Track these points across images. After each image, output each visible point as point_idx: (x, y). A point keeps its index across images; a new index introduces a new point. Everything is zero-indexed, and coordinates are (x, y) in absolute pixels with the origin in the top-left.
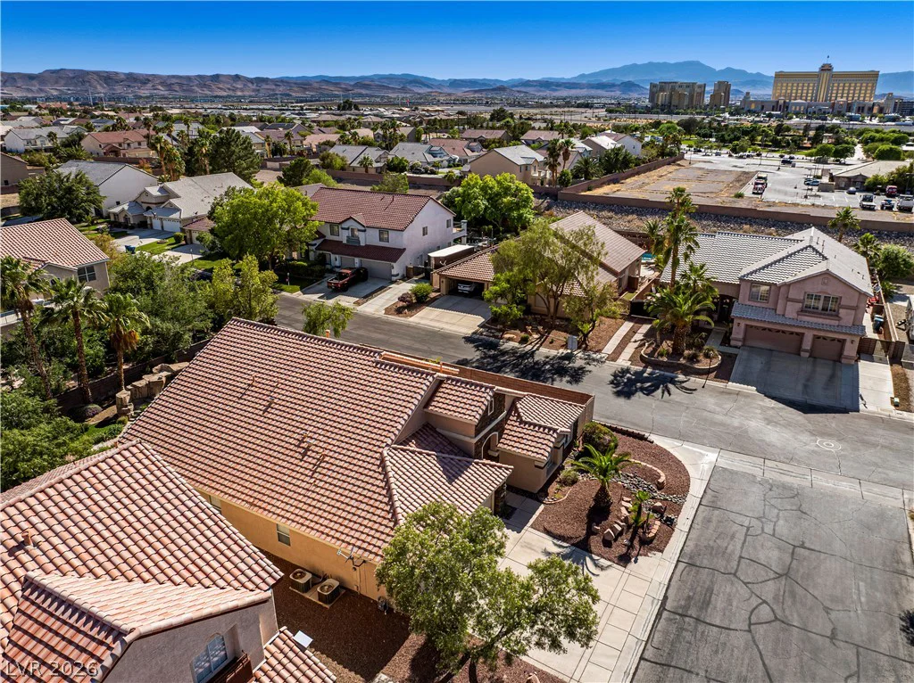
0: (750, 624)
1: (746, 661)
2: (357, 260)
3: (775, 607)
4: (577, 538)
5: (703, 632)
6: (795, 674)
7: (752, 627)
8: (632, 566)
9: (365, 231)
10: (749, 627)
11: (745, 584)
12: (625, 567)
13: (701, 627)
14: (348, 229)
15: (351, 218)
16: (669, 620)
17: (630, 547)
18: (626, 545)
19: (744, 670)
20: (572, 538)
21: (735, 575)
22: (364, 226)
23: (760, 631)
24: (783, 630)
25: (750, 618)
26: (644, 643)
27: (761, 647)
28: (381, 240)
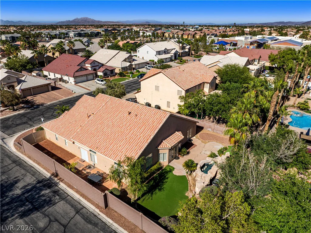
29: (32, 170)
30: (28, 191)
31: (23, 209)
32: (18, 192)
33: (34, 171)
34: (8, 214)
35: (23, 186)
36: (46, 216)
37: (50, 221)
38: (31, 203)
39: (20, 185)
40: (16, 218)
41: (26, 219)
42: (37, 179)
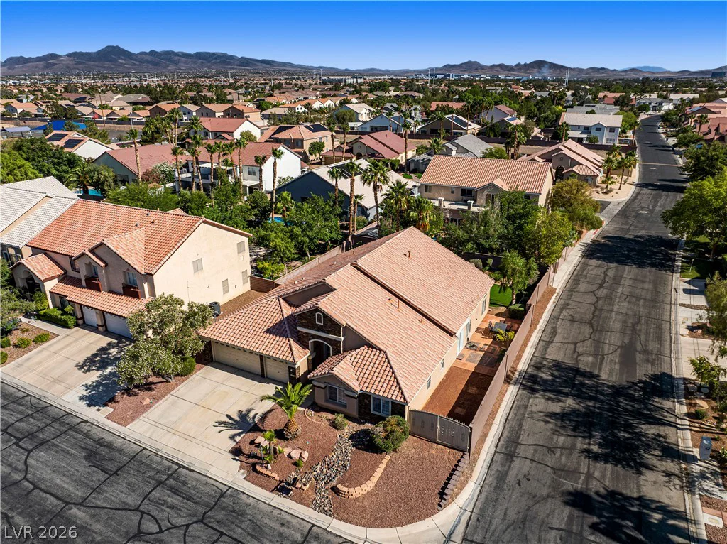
0: (143, 513)
1: (113, 498)
3: (153, 537)
5: (149, 482)
6: (87, 523)
7: (140, 513)
8: (230, 457)
10: (140, 511)
11: (188, 526)
12: (229, 452)
13: (154, 483)
16: (169, 468)
17: (250, 456)
18: (251, 453)
19: (108, 495)
20: (263, 423)
21: (201, 521)
23: (135, 518)
24: (127, 533)
25: (149, 514)
27: (119, 511)
29: (516, 415)
30: (559, 393)
31: (586, 382)
32: (570, 402)
33: (515, 411)
34: (605, 389)
35: (555, 404)
36: (577, 361)
37: (579, 355)
38: (573, 379)
39: (556, 408)
40: (602, 379)
41: (596, 372)
42: (529, 398)
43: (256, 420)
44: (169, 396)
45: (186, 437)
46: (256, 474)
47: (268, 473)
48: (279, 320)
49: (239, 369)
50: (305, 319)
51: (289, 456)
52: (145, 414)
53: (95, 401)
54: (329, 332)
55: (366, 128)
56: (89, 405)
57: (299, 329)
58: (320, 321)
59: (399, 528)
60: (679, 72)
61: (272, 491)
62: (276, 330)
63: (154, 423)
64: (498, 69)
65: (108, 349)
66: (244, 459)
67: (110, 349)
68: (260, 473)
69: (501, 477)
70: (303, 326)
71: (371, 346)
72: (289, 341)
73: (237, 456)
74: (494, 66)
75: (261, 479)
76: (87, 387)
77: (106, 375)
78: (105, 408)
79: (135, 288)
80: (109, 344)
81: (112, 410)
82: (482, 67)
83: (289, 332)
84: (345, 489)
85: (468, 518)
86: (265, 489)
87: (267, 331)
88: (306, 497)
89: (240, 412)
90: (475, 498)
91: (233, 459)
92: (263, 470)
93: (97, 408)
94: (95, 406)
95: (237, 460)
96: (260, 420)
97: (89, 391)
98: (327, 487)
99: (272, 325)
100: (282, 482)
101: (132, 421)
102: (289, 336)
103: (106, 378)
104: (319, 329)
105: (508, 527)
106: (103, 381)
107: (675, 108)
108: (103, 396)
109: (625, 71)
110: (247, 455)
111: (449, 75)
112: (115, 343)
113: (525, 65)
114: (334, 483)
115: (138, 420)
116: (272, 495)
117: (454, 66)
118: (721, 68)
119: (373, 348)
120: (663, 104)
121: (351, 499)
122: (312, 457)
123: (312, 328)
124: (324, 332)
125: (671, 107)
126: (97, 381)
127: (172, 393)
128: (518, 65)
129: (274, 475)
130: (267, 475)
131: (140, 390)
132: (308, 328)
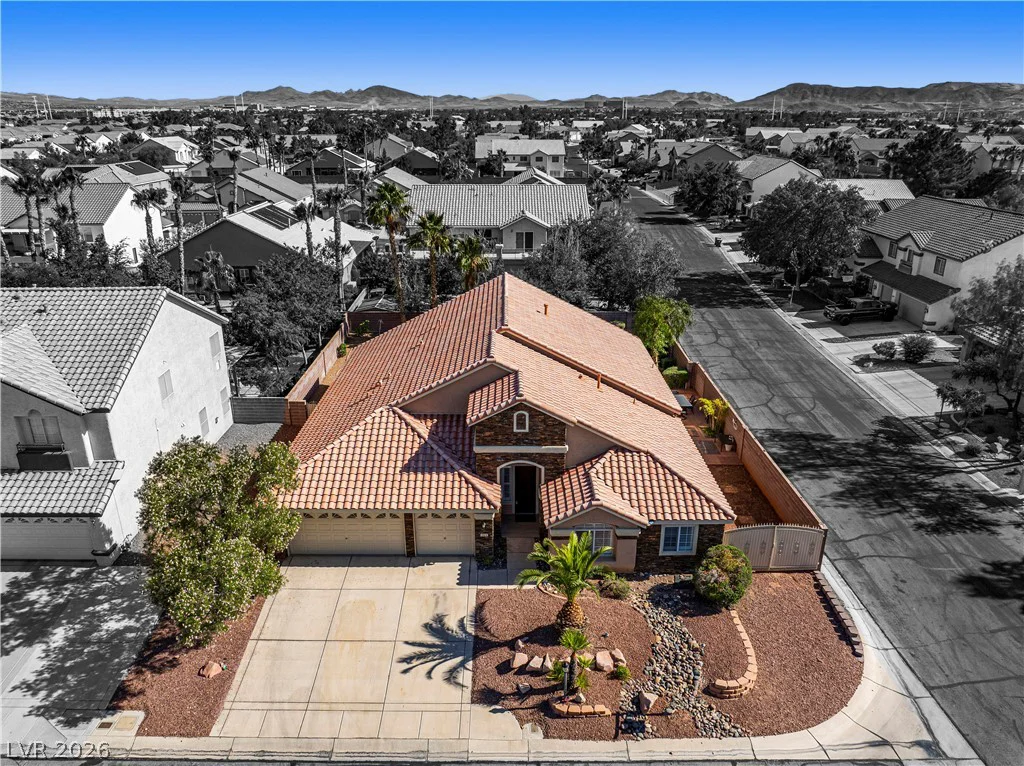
2: (895, 293)
4: (493, 635)
8: (482, 710)
9: (921, 255)
12: (473, 702)
14: (905, 250)
15: (909, 235)
17: (520, 694)
18: (518, 688)
20: (488, 631)
22: (919, 248)
26: (328, 759)
28: (936, 271)
30: (814, 467)
31: (827, 446)
34: (855, 449)
35: (826, 481)
36: (790, 424)
37: (784, 416)
38: (810, 447)
40: (839, 439)
43: (471, 630)
44: (251, 644)
45: (363, 707)
46: (560, 721)
47: (587, 709)
48: (416, 445)
49: (352, 556)
50: (491, 429)
51: (596, 667)
52: (230, 696)
53: (79, 711)
54: (540, 443)
55: (199, 172)
56: (71, 723)
57: (477, 449)
58: (521, 424)
59: (845, 709)
60: (548, 102)
61: (615, 738)
62: (420, 463)
63: (267, 706)
64: (323, 98)
65: (19, 596)
66: (516, 704)
67: (25, 594)
68: (570, 715)
69: (874, 590)
70: (485, 443)
71: (621, 448)
72: (460, 475)
73: (496, 703)
74: (316, 94)
75: (581, 723)
76: (31, 688)
77: (61, 649)
78: (119, 716)
79: (60, 449)
80: (14, 584)
81: (141, 715)
82: (301, 96)
83: (451, 461)
84: (732, 683)
85: (901, 660)
86: (601, 738)
87: (406, 469)
88: (678, 722)
89: (427, 626)
90: (878, 629)
91: (494, 711)
92: (575, 709)
93: (96, 722)
94: (87, 719)
95: (502, 711)
96: (477, 627)
97: (43, 694)
98: (695, 693)
99: (408, 457)
100: (617, 715)
101: (213, 719)
102: (456, 466)
103: (64, 653)
104: (520, 440)
105: (953, 651)
106: (64, 660)
107: (583, 138)
108: (94, 693)
109: (488, 100)
110: (513, 694)
111: (255, 107)
112: (27, 579)
113: (360, 92)
114: (701, 682)
115: (224, 713)
116: (621, 744)
117: (258, 93)
118: (591, 97)
119: (624, 450)
120: (571, 133)
121: (747, 697)
122: (631, 655)
123: (507, 442)
124: (531, 444)
125: (579, 137)
126: (49, 668)
127: (254, 635)
128: (349, 92)
129: (599, 708)
130: (586, 714)
131: (173, 653)
132: (496, 445)
